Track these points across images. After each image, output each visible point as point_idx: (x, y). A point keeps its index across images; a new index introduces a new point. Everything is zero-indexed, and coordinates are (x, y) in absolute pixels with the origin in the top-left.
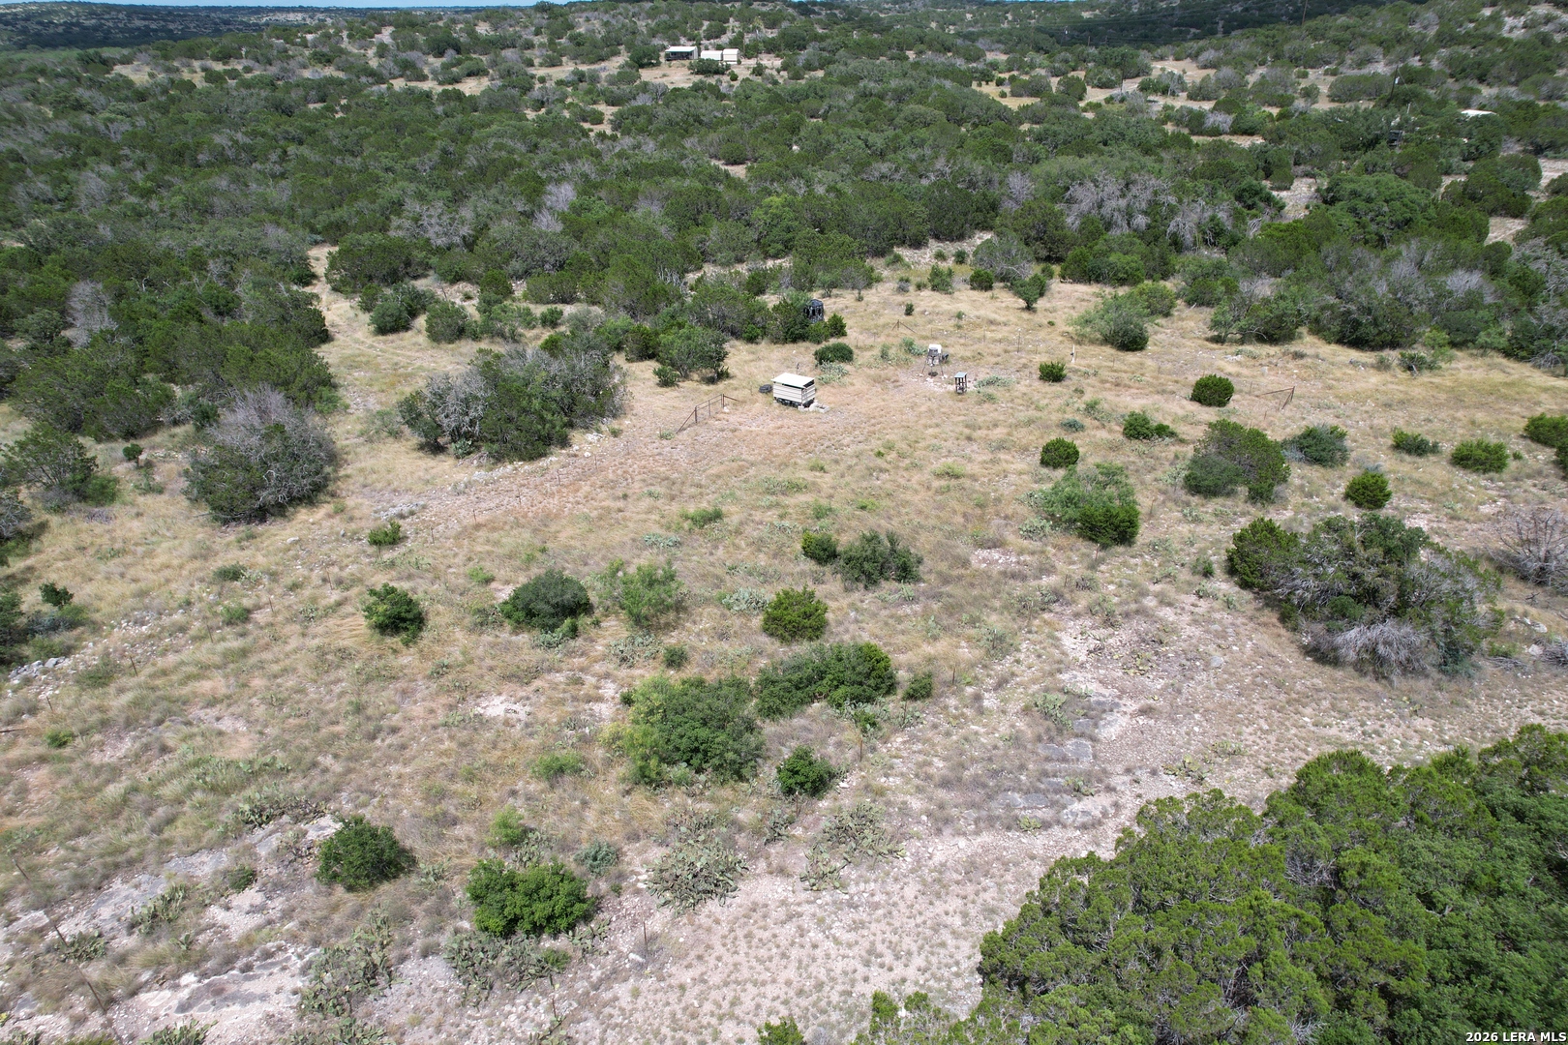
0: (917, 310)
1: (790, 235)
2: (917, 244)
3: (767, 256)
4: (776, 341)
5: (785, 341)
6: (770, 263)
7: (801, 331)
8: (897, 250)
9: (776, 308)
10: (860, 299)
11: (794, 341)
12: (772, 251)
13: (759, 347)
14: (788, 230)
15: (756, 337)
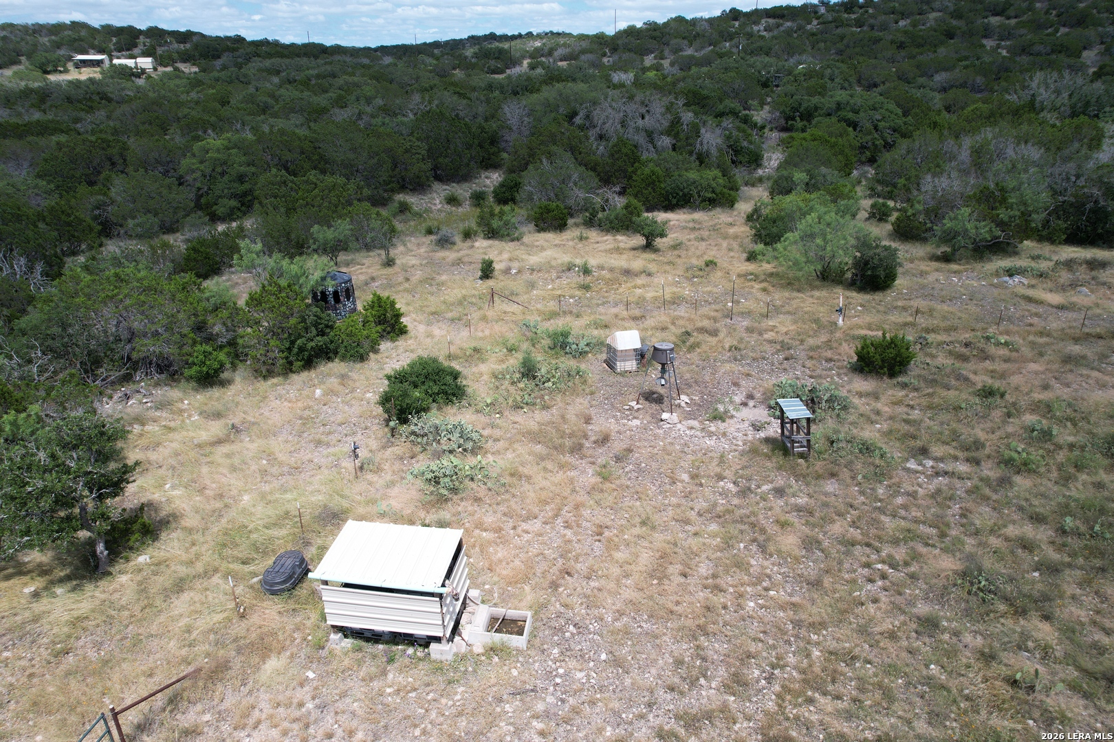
0: (498, 266)
1: (246, 186)
2: (419, 186)
3: (214, 218)
4: (266, 371)
5: (288, 369)
6: (221, 228)
7: (320, 340)
8: (400, 197)
9: (254, 301)
10: (389, 263)
11: (308, 364)
12: (220, 210)
13: (230, 393)
14: (241, 178)
15: (217, 371)
